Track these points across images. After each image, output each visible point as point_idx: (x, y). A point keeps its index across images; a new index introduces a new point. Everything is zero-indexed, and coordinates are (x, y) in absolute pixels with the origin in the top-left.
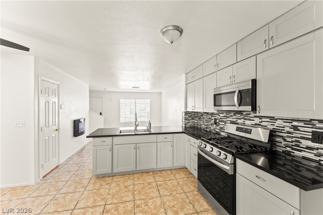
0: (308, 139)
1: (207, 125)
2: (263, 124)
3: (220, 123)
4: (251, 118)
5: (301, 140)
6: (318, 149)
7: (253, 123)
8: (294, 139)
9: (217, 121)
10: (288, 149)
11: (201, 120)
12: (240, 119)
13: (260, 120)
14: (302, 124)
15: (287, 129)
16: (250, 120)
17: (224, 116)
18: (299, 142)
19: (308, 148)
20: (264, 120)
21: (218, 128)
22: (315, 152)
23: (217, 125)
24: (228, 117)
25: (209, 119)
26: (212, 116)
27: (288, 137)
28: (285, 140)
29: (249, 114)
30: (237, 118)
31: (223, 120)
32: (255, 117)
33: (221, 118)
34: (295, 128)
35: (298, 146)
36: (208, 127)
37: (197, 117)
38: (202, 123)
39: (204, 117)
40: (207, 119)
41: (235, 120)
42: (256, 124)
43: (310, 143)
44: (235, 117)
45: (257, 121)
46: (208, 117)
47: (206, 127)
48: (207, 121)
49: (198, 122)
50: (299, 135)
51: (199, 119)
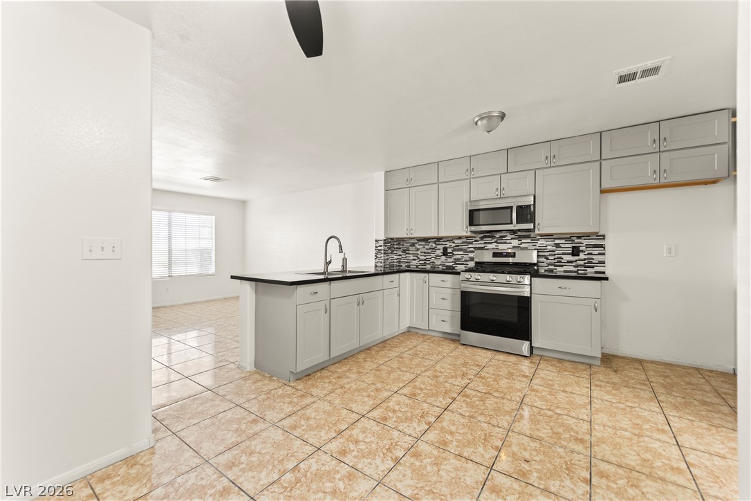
0: (568, 254)
1: (425, 260)
2: (523, 245)
3: (455, 253)
4: (507, 241)
5: (563, 256)
6: (576, 261)
7: (510, 246)
8: (556, 256)
9: (449, 250)
10: (552, 267)
11: (410, 252)
12: (491, 243)
13: (520, 242)
14: (563, 241)
15: (549, 248)
16: (505, 243)
17: (463, 242)
18: (561, 258)
19: (569, 262)
20: (523, 241)
21: (449, 260)
22: (574, 264)
23: (448, 257)
24: (471, 243)
25: (430, 249)
26: (436, 245)
27: (550, 255)
28: (548, 259)
29: (504, 237)
30: (485, 243)
31: (460, 247)
32: (512, 239)
33: (456, 246)
34: (558, 245)
35: (560, 262)
36: (427, 262)
37: (400, 248)
38: (412, 258)
39: (418, 247)
40: (424, 250)
41: (483, 246)
42: (514, 247)
43: (570, 258)
44: (483, 242)
45: (515, 243)
46: (427, 247)
47: (423, 262)
48: (425, 253)
49: (400, 257)
50: (561, 252)
51: (404, 251)
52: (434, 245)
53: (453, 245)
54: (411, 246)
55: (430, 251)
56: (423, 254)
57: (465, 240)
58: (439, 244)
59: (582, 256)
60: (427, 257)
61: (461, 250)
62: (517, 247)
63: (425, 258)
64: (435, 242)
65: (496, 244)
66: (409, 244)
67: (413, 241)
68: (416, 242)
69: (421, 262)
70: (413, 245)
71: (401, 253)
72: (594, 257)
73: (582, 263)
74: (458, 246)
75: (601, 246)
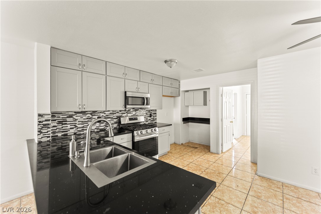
2: (137, 114)
4: (131, 112)
7: (132, 114)
11: (68, 123)
12: (124, 113)
14: (148, 112)
15: (144, 115)
16: (130, 113)
17: (110, 113)
18: (147, 118)
19: (149, 120)
23: (101, 123)
24: (115, 113)
25: (87, 118)
27: (145, 118)
29: (130, 110)
30: (122, 113)
31: (109, 116)
33: (107, 116)
34: (146, 114)
36: (84, 128)
37: (55, 120)
38: (69, 128)
39: (76, 118)
40: (82, 120)
41: (121, 115)
42: (133, 115)
43: (149, 118)
44: (121, 113)
45: (134, 113)
46: (84, 117)
47: (81, 129)
48: (82, 122)
49: (55, 128)
50: (147, 116)
51: (59, 123)
52: (91, 116)
53: (105, 115)
54: (67, 117)
55: (87, 120)
56: (81, 123)
57: (112, 112)
58: (95, 115)
59: (152, 117)
60: (85, 125)
61: (109, 118)
62: (135, 115)
63: (83, 126)
64: (91, 114)
65: (126, 114)
66: (66, 116)
67: (70, 113)
68: (74, 114)
69: (79, 129)
70: (71, 116)
71: (56, 125)
72: (154, 117)
73: (152, 119)
74: (108, 116)
75: (156, 113)
